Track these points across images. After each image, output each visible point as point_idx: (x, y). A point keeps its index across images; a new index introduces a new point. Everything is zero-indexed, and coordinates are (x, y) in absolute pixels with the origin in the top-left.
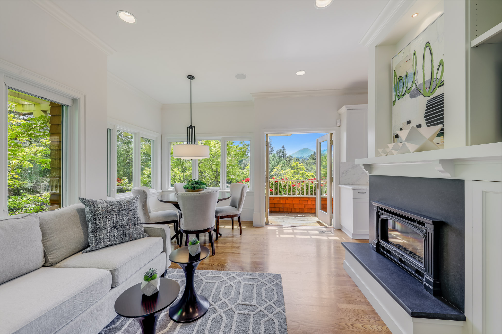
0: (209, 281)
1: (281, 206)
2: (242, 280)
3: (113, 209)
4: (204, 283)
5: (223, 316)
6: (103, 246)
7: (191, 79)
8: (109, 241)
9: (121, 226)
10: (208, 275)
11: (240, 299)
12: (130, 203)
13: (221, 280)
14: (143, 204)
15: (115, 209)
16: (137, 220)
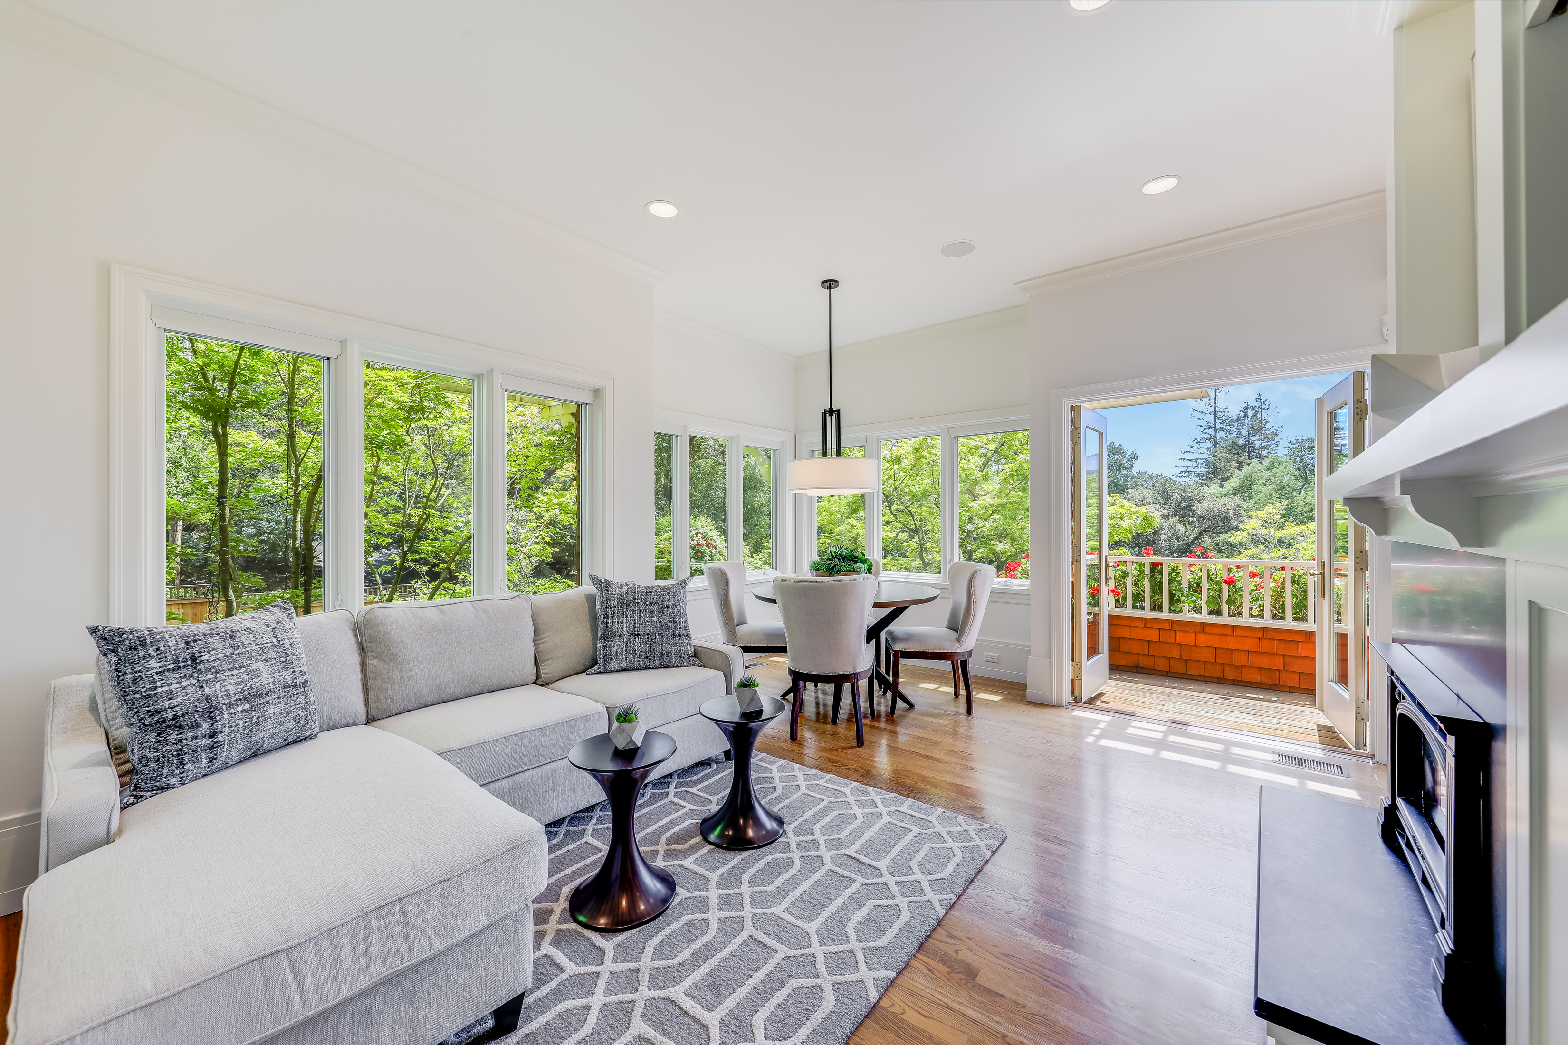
0: (812, 794)
1: (1175, 653)
2: (889, 813)
3: (635, 599)
4: (799, 794)
5: (795, 863)
6: (616, 667)
7: (830, 288)
8: (626, 660)
9: (648, 634)
10: (818, 782)
11: (857, 846)
12: (666, 591)
13: (839, 800)
14: (722, 600)
15: (639, 601)
16: (680, 628)
